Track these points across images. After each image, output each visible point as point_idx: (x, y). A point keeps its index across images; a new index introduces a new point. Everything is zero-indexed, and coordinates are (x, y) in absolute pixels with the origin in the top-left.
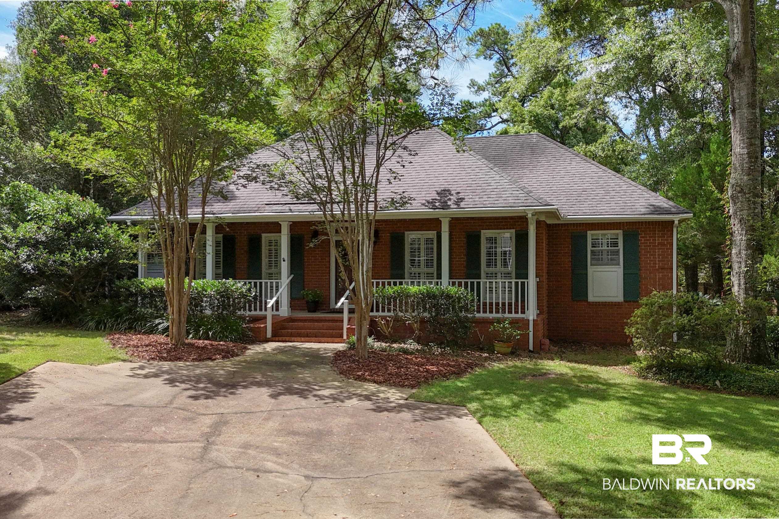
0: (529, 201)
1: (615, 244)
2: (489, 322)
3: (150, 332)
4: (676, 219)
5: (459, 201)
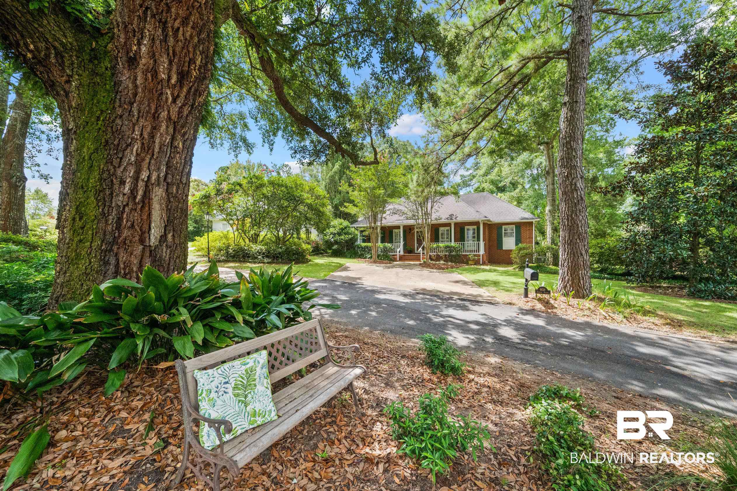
1: (513, 230)
2: (467, 255)
3: (365, 258)
4: (534, 221)
5: (456, 217)
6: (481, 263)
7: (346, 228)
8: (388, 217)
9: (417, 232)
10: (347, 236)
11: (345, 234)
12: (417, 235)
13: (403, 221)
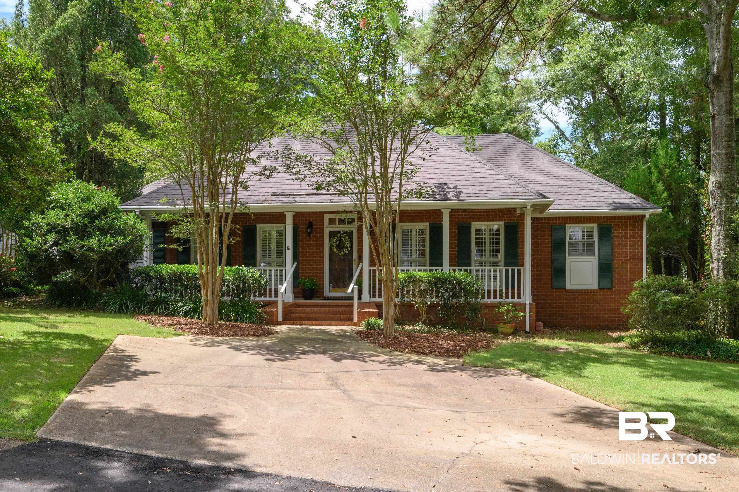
0: (527, 194)
1: (590, 237)
2: (492, 306)
3: (172, 314)
4: (647, 213)
5: (458, 194)
6: (527, 329)
7: (104, 211)
8: (253, 182)
9: (332, 234)
10: (109, 239)
11: (104, 232)
12: (330, 241)
13: (297, 198)
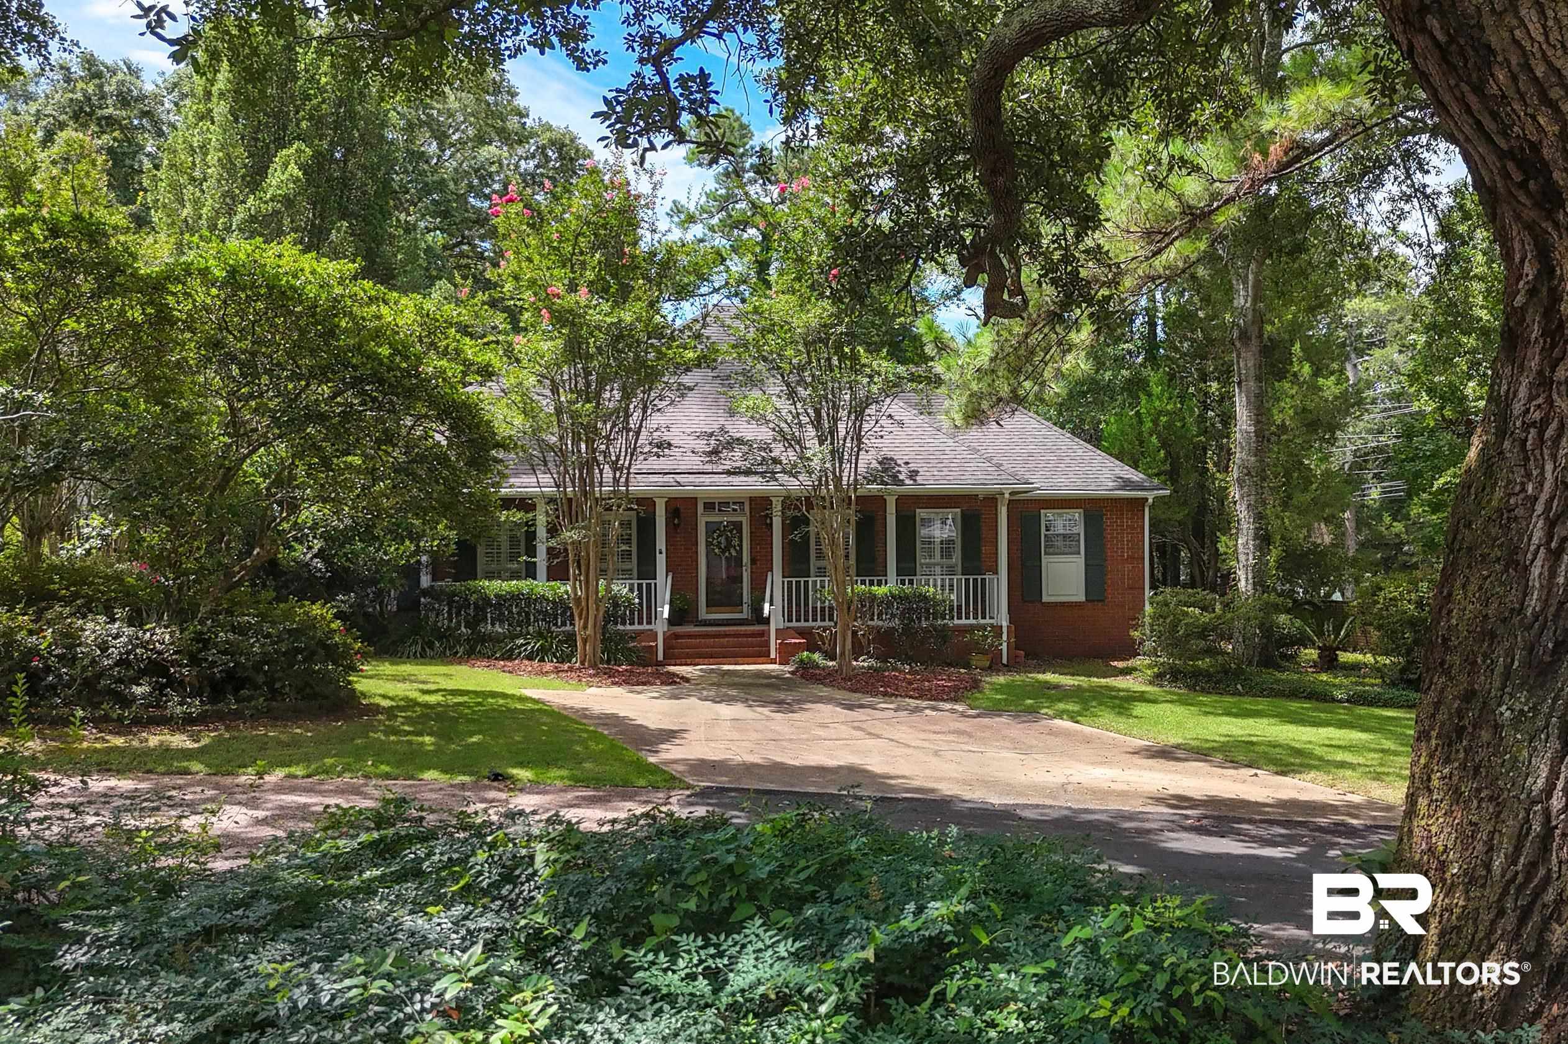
0: (1003, 477)
1: (1074, 527)
2: (965, 630)
4: (1150, 496)
5: (913, 474)
6: (1005, 661)
12: (707, 537)
13: (678, 478)
